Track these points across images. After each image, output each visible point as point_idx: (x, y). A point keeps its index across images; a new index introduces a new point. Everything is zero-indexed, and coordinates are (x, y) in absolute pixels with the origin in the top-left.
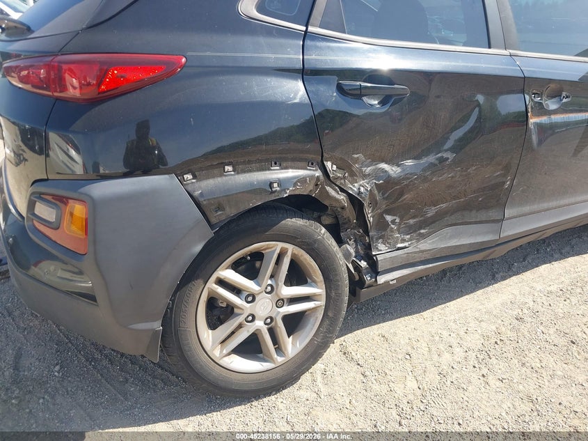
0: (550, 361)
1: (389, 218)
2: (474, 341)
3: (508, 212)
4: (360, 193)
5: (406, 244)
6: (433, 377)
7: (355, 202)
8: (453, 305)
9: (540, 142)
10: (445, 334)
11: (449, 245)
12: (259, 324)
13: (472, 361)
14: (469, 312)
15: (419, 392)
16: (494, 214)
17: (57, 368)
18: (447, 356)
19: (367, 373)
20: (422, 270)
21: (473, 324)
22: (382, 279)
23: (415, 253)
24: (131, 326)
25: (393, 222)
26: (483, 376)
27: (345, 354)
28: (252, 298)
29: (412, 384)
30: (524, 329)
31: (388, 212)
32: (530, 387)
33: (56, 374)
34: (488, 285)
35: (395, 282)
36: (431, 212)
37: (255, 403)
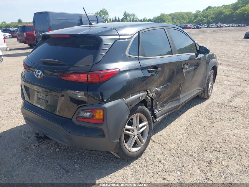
0: (202, 132)
1: (157, 102)
2: (182, 131)
3: (181, 96)
4: (153, 97)
5: (161, 109)
6: (178, 142)
7: (152, 99)
8: (172, 124)
9: (186, 77)
10: (175, 131)
11: (169, 108)
12: (136, 137)
13: (185, 136)
14: (177, 125)
15: (177, 146)
16: (178, 98)
17: (76, 165)
18: (178, 136)
19: (162, 145)
20: (165, 116)
21: (180, 128)
22: (157, 120)
23: (163, 111)
24: (114, 142)
25: (158, 103)
26: (189, 139)
27: (154, 142)
28: (133, 131)
29: (174, 145)
30: (192, 126)
31: (157, 101)
32: (201, 139)
33: (77, 166)
34: (178, 117)
35: (160, 120)
36: (165, 99)
37: (140, 158)
